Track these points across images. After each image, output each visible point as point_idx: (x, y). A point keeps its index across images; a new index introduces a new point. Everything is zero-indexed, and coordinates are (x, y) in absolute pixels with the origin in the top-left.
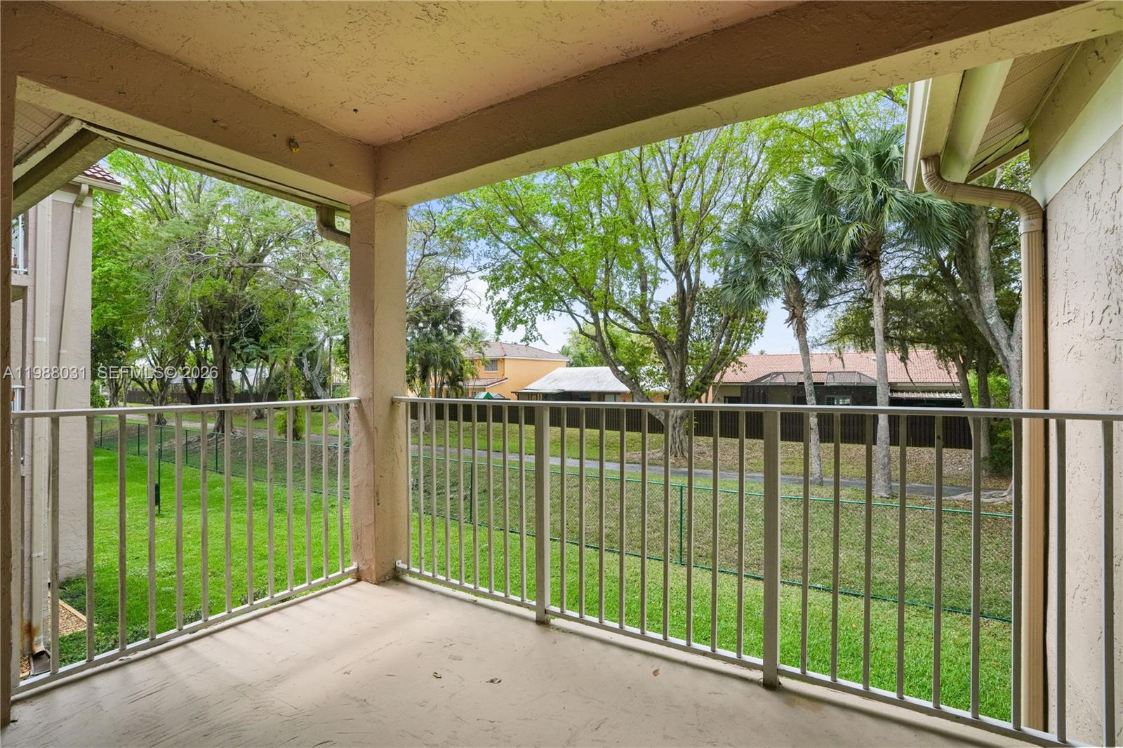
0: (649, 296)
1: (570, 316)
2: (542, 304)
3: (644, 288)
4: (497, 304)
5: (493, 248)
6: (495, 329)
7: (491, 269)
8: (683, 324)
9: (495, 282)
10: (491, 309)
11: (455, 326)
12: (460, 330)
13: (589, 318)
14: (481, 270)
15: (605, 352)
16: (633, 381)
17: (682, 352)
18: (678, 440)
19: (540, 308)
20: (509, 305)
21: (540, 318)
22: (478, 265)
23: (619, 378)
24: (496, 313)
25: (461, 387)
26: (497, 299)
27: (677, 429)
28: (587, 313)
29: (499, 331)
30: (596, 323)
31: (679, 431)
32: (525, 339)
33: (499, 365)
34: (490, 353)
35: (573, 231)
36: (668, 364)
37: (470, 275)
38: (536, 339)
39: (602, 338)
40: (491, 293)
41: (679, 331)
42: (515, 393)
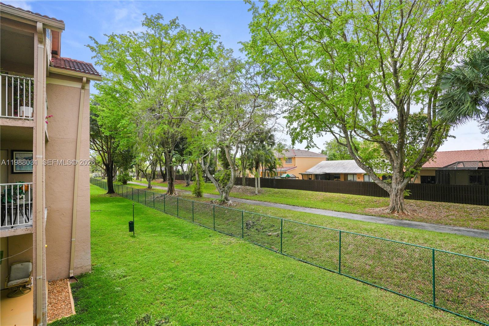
0: (377, 119)
1: (331, 134)
2: (315, 128)
3: (374, 116)
4: (292, 129)
5: (289, 101)
6: (291, 142)
7: (289, 112)
8: (402, 135)
9: (290, 120)
10: (289, 133)
11: (271, 142)
12: (274, 144)
13: (343, 135)
14: (283, 113)
15: (352, 153)
16: (369, 169)
17: (401, 152)
18: (399, 203)
19: (314, 131)
20: (298, 130)
21: (315, 136)
22: (282, 110)
23: (361, 167)
24: (291, 134)
25: (274, 172)
26: (292, 127)
27: (399, 196)
28: (341, 132)
29: (293, 143)
30: (346, 137)
31: (399, 198)
32: (308, 147)
33: (293, 160)
34: (288, 155)
35: (332, 89)
36: (391, 158)
37: (278, 116)
38: (313, 147)
39: (350, 145)
40: (289, 125)
41: (400, 139)
42: (301, 174)
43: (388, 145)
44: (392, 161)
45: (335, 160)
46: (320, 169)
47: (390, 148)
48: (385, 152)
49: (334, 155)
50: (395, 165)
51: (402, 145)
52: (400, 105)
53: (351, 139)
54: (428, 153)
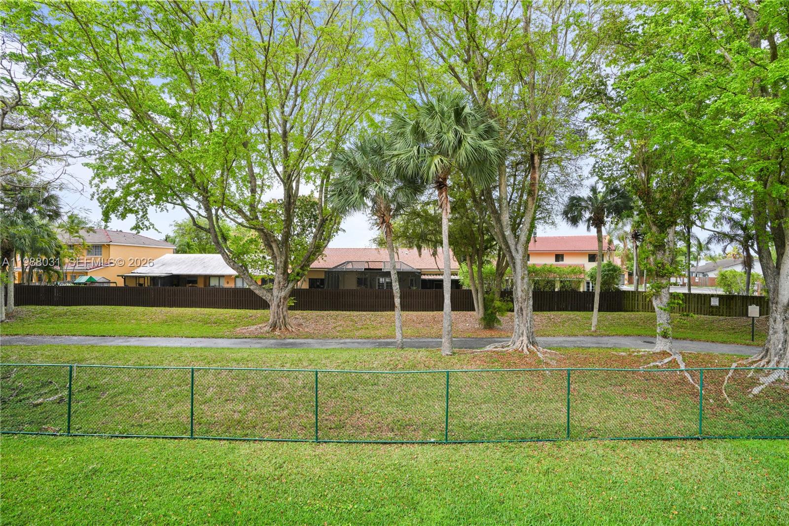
0: (257, 196)
1: (184, 209)
2: (154, 196)
3: (253, 191)
4: (104, 192)
5: (100, 136)
6: (101, 216)
7: (97, 156)
8: (288, 223)
9: (101, 172)
10: (96, 197)
11: (50, 211)
12: (57, 214)
13: (203, 212)
14: (84, 155)
15: (217, 243)
16: (243, 269)
17: (286, 246)
18: (282, 316)
19: (152, 201)
20: (117, 195)
21: (151, 210)
22: (80, 150)
23: (230, 266)
24: (102, 201)
25: (57, 272)
26: (103, 186)
27: (281, 307)
28: (200, 208)
29: (106, 218)
30: (209, 217)
31: (282, 309)
32: (137, 227)
33: (104, 250)
34: (91, 239)
35: (190, 133)
36: (273, 254)
37: (70, 160)
38: (148, 228)
39: (215, 230)
40: (97, 180)
41: (285, 228)
42: (122, 276)
43: (270, 235)
44: (274, 258)
45: (190, 253)
46: (161, 268)
47: (272, 239)
48: (265, 245)
49: (188, 245)
50: (278, 263)
51: (287, 235)
52: (287, 180)
53: (217, 222)
54: (317, 249)
